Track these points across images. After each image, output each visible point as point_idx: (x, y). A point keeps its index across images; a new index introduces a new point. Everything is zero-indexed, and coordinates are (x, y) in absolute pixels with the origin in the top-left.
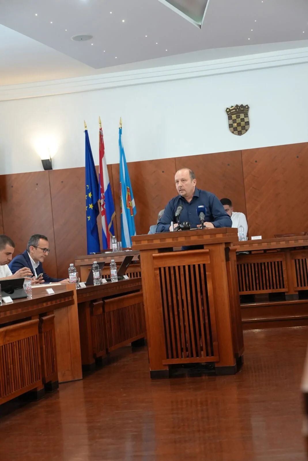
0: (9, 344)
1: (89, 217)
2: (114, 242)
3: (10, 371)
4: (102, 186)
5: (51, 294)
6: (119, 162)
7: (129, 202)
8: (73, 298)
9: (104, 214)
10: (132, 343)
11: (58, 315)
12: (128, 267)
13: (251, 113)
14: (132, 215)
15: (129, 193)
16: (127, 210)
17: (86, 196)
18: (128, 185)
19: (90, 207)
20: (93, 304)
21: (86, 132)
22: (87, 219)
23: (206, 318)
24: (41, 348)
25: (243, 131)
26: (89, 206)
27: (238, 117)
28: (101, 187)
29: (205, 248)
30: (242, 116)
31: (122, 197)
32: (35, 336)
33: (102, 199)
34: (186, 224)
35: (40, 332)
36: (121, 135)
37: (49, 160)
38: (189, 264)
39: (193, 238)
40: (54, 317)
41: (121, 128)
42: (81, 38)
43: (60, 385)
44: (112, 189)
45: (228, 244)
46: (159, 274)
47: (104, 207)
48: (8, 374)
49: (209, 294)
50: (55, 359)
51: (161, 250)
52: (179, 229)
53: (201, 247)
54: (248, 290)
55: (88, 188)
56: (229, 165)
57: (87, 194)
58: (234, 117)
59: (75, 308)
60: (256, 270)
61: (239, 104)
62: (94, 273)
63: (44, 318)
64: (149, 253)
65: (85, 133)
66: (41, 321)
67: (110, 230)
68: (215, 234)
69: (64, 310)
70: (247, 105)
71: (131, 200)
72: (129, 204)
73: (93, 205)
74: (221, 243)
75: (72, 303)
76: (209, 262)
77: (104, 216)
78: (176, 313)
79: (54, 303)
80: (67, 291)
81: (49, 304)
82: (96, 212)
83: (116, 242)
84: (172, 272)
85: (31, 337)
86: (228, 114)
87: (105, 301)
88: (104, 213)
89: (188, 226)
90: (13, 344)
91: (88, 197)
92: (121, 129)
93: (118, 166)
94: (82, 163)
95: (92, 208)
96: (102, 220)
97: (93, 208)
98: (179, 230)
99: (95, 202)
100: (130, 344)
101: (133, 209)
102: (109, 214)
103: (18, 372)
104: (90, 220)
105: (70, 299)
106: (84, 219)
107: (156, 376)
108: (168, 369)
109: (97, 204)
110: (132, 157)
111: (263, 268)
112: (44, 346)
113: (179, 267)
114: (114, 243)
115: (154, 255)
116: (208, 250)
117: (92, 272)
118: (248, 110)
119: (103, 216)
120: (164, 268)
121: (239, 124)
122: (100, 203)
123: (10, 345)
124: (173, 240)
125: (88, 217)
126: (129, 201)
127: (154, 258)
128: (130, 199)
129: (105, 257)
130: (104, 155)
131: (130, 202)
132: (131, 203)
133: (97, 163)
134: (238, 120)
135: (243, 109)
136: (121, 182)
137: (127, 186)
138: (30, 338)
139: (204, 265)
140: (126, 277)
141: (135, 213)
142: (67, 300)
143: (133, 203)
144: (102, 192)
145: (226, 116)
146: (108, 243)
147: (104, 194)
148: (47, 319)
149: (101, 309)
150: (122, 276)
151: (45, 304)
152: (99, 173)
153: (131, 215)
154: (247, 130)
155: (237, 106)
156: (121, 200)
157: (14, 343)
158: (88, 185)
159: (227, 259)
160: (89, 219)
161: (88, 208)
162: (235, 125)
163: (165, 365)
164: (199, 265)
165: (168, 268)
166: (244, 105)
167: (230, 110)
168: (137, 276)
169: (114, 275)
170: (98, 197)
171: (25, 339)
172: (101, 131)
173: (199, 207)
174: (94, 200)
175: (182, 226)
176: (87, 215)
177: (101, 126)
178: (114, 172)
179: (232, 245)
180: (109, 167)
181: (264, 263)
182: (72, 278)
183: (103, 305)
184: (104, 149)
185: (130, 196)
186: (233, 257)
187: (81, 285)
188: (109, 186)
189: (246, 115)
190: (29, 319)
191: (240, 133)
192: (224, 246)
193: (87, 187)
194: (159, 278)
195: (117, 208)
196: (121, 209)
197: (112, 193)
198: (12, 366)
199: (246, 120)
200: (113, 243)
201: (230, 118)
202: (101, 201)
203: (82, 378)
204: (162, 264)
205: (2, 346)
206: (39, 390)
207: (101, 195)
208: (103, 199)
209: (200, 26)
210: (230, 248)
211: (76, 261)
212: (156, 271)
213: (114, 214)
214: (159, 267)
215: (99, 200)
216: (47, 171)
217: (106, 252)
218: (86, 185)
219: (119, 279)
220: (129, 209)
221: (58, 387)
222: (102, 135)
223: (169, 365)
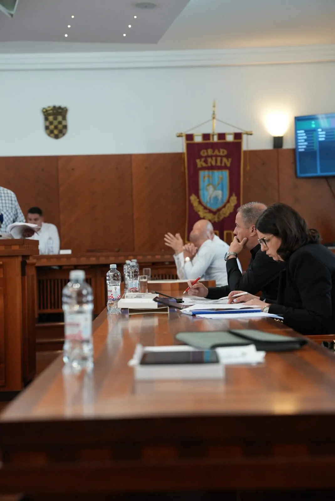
13: (69, 116)
25: (60, 135)
27: (55, 119)
45: (25, 257)
56: (43, 170)
58: (51, 118)
61: (58, 104)
68: (11, 245)
70: (66, 108)
74: (17, 256)
76: (2, 276)
86: (44, 115)
116: (1, 263)
118: (66, 113)
121: (56, 127)
134: (56, 123)
135: (61, 111)
145: (41, 117)
154: (64, 134)
155: (54, 107)
159: (23, 273)
162: (52, 127)
166: (62, 107)
167: (47, 111)
179: (31, 258)
186: (31, 272)
189: (64, 118)
191: (57, 137)
192: (20, 259)
199: (64, 123)
201: (46, 119)
209: (12, 15)
210: (28, 261)
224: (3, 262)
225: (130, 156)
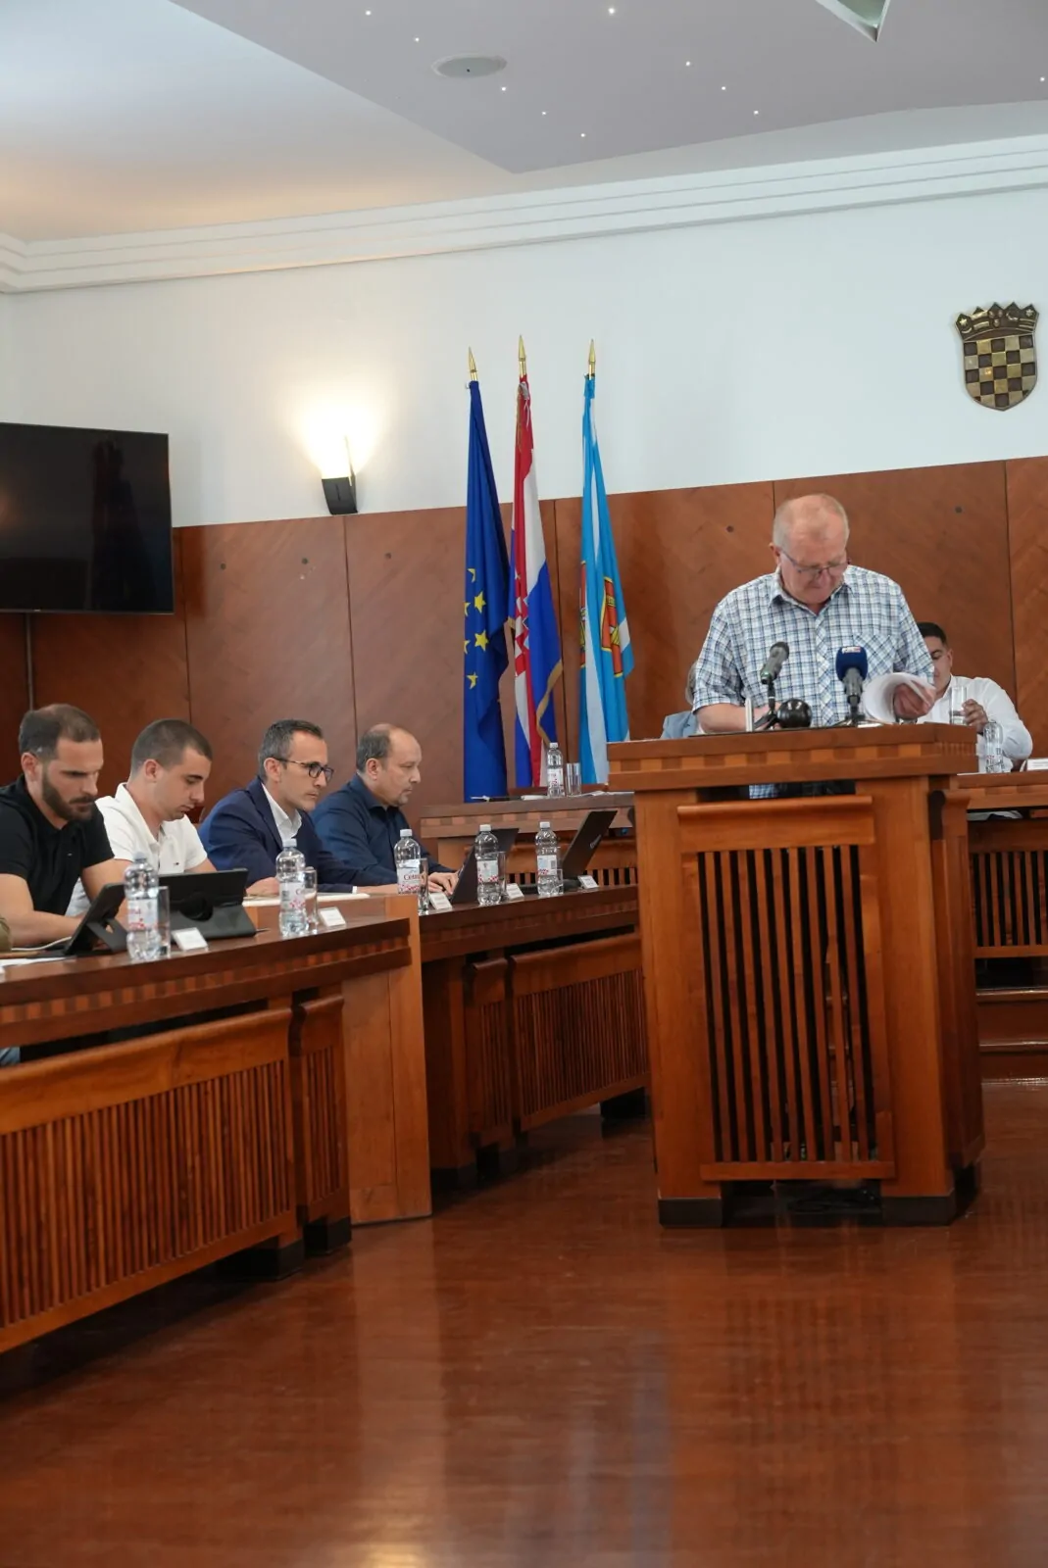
0: (190, 1087)
1: (473, 678)
2: (555, 762)
3: (190, 1176)
4: (518, 574)
5: (333, 927)
6: (579, 493)
7: (609, 630)
8: (405, 942)
9: (525, 669)
10: (605, 1106)
11: (354, 997)
12: (596, 847)
14: (619, 675)
15: (611, 598)
16: (600, 657)
17: (467, 604)
18: (609, 571)
19: (477, 644)
20: (474, 968)
21: (474, 387)
22: (467, 682)
23: (856, 1028)
24: (297, 1107)
25: (1014, 395)
26: (475, 640)
27: (997, 346)
28: (516, 576)
29: (859, 789)
30: (1012, 342)
31: (587, 612)
32: (278, 1065)
33: (519, 618)
34: (798, 707)
35: (294, 1051)
36: (595, 402)
37: (347, 478)
38: (802, 845)
39: (819, 757)
40: (339, 1005)
41: (593, 375)
42: (467, 68)
43: (355, 1233)
44: (553, 584)
45: (939, 780)
46: (697, 875)
47: (526, 643)
48: (182, 1186)
49: (867, 949)
50: (340, 1145)
51: (709, 794)
52: (772, 724)
53: (845, 787)
54: (1010, 941)
55: (474, 579)
56: (959, 510)
57: (470, 599)
59: (412, 978)
60: (1041, 873)
61: (1004, 302)
62: (480, 865)
63: (310, 1006)
64: (666, 803)
65: (469, 391)
66: (299, 1016)
67: (542, 724)
68: (896, 745)
69: (373, 984)
70: (1031, 307)
71: (618, 623)
72: (611, 635)
73: (487, 636)
74: (916, 777)
75: (402, 959)
76: (872, 840)
77: (523, 675)
78: (752, 1008)
79: (343, 957)
80: (389, 920)
81: (327, 960)
82: (495, 660)
83: (559, 763)
84: (743, 868)
85: (265, 1069)
86: (963, 336)
87: (513, 960)
90: (202, 1087)
91: (472, 609)
92: (593, 380)
93: (578, 505)
94: (456, 494)
95: (484, 648)
96: (517, 687)
97: (487, 645)
98: (772, 728)
99: (494, 627)
100: (596, 1108)
101: (621, 655)
102: (539, 665)
103: (216, 1180)
104: (475, 688)
105: (398, 947)
106: (454, 683)
107: (677, 1216)
108: (720, 1197)
109: (501, 632)
110: (625, 477)
112: (306, 1100)
113: (767, 854)
114: (555, 767)
115: (682, 809)
116: (868, 800)
117: (476, 861)
118: (1033, 324)
119: (519, 674)
120: (717, 855)
121: (1000, 372)
122: (513, 631)
123: (194, 1088)
124: (749, 761)
125: (470, 677)
126: (610, 625)
127: (685, 819)
128: (612, 620)
129: (521, 813)
130: (532, 467)
131: (612, 629)
132: (618, 632)
133: (505, 494)
134: (999, 358)
136: (584, 562)
137: (605, 574)
138: (259, 1069)
139: (854, 850)
140: (588, 883)
141: (629, 667)
142: (385, 951)
143: (623, 634)
144: (520, 595)
145: (951, 346)
146: (534, 764)
147: (525, 600)
148: (320, 1008)
149: (501, 986)
150: (576, 879)
151: (312, 960)
152: (513, 528)
153: (615, 673)
154: (1026, 393)
155: (995, 307)
156: (584, 621)
157: (206, 1083)
158: (473, 566)
159: (936, 831)
160: (473, 684)
161: (471, 646)
162: (987, 372)
163: (710, 1183)
164: (837, 852)
165: (728, 854)
166: (1021, 305)
167: (971, 322)
168: (627, 881)
169: (549, 874)
170: (506, 610)
171: (245, 1075)
172: (525, 387)
174: (491, 622)
175: (784, 715)
176: (468, 671)
177: (524, 367)
178: (563, 525)
179: (953, 784)
180: (548, 508)
182: (407, 877)
183: (509, 973)
184: (532, 447)
185: (612, 610)
186: (956, 827)
187: (435, 902)
188: (544, 573)
189: (1027, 341)
190: (260, 1005)
191: (1002, 403)
192: (924, 787)
193: (469, 575)
194: (696, 887)
195: (569, 650)
196: (582, 651)
197: (555, 596)
198: (197, 1158)
199: (1026, 356)
200: (551, 767)
201: (969, 349)
202: (514, 624)
203: (428, 1211)
204: (710, 840)
205: (167, 1093)
206: (285, 1243)
207: (515, 602)
208: (522, 619)
209: (875, 32)
210: (946, 794)
211: (423, 821)
212: (687, 865)
213: (558, 668)
214: (700, 850)
215: (510, 619)
216: (339, 517)
217: (527, 798)
218: (468, 566)
219: (566, 888)
220: (607, 652)
221: (348, 1238)
222: (527, 399)
223: (723, 1184)
224: (873, 799)
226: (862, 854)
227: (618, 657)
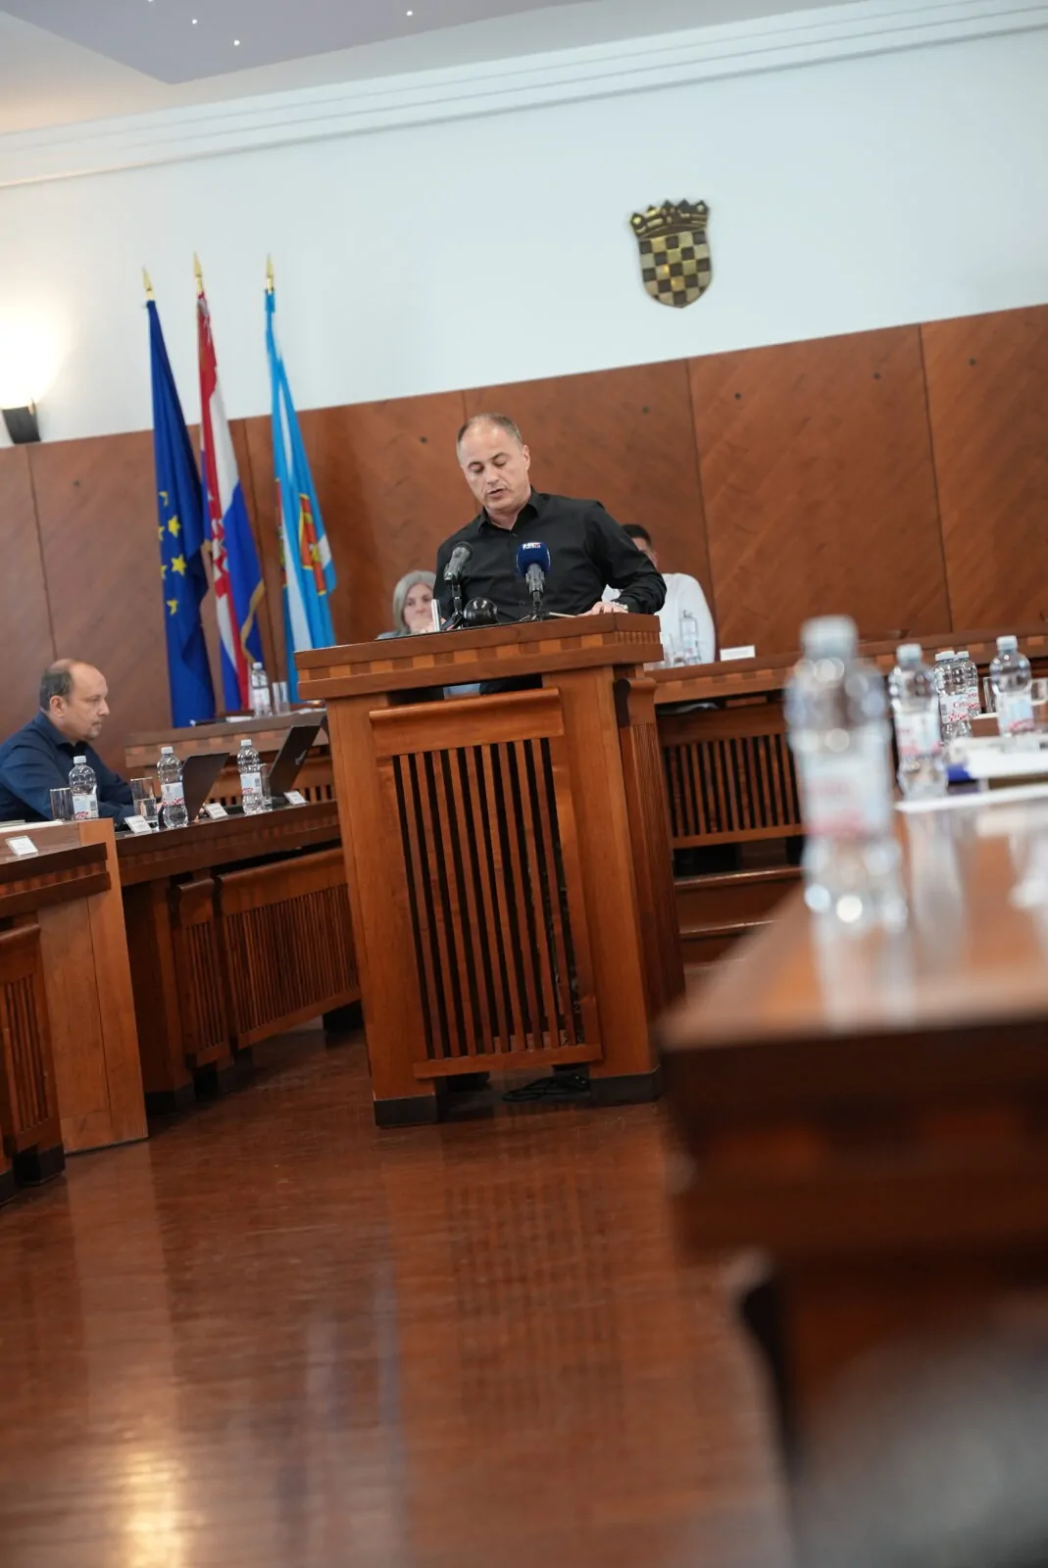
1: (173, 604)
4: (212, 495)
5: (22, 855)
6: (266, 410)
7: (308, 548)
8: (103, 867)
9: (225, 591)
10: (325, 1017)
11: (53, 927)
12: (302, 762)
13: (714, 229)
14: (322, 593)
15: (309, 517)
16: (302, 576)
17: (162, 529)
18: (304, 488)
19: (175, 569)
20: (179, 889)
21: (151, 306)
22: (168, 608)
23: (556, 917)
25: (692, 292)
26: (171, 565)
27: (672, 243)
28: (210, 497)
29: (546, 682)
31: (284, 531)
33: (216, 540)
34: (483, 606)
36: (274, 315)
37: (27, 409)
38: (495, 742)
39: (506, 653)
40: (38, 932)
41: (272, 289)
43: (68, 1162)
44: (249, 505)
45: (623, 669)
46: (394, 780)
47: (225, 565)
49: (563, 838)
50: (46, 1074)
51: (399, 697)
52: (459, 624)
53: (533, 681)
54: (715, 829)
55: (166, 503)
56: (646, 410)
57: (164, 522)
58: (658, 243)
59: (111, 906)
60: (741, 760)
61: (675, 199)
63: (5, 937)
64: (358, 708)
65: (146, 311)
67: (246, 646)
68: (578, 636)
69: (73, 912)
70: (702, 203)
71: (317, 539)
72: (311, 553)
73: (185, 560)
74: (600, 667)
75: (101, 884)
76: (561, 732)
77: (225, 598)
78: (455, 906)
79: (36, 884)
80: (84, 845)
81: (20, 889)
82: (195, 583)
83: (264, 682)
84: (438, 768)
86: (638, 235)
87: (220, 880)
88: (224, 586)
89: (489, 614)
91: (167, 534)
92: (273, 294)
93: (267, 424)
94: (141, 417)
95: (182, 572)
96: (219, 610)
97: (185, 569)
98: (459, 628)
99: (190, 551)
100: (318, 1022)
101: (324, 573)
102: (240, 587)
104: (176, 614)
105: (96, 873)
106: (156, 609)
107: (393, 1116)
108: (433, 1094)
109: (198, 555)
110: (314, 392)
111: (762, 752)
113: (461, 752)
114: (260, 687)
115: (373, 713)
116: (555, 692)
118: (705, 220)
119: (220, 596)
120: (412, 757)
121: (676, 270)
122: (211, 554)
124: (436, 661)
125: (170, 603)
126: (309, 542)
127: (377, 723)
128: (311, 537)
129: (225, 734)
130: (217, 386)
131: (312, 547)
132: (318, 550)
133: (192, 415)
134: (674, 255)
135: (688, 215)
136: (278, 480)
137: (300, 491)
139: (545, 742)
140: (296, 798)
141: (332, 584)
142: (83, 876)
143: (323, 550)
144: (215, 517)
145: (631, 244)
146: (242, 686)
147: (221, 522)
148: (15, 939)
149: (208, 908)
150: (284, 796)
151: (3, 890)
152: (203, 448)
153: (318, 590)
154: (702, 289)
155: (667, 205)
156: (282, 541)
158: (164, 489)
159: (623, 720)
160: (174, 610)
161: (169, 572)
162: (663, 271)
163: (422, 1081)
164: (527, 744)
165: (422, 755)
166: (692, 201)
167: (644, 221)
168: (328, 796)
170: (201, 533)
172: (203, 303)
173: (524, 546)
174: (189, 544)
175: (470, 615)
176: (168, 596)
177: (201, 284)
178: (255, 445)
179: (637, 673)
180: (237, 428)
181: (766, 739)
183: (216, 893)
184: (216, 365)
185: (311, 528)
186: (643, 714)
188: (238, 494)
189: (700, 238)
191: (680, 300)
192: (609, 677)
193: (161, 499)
194: (393, 791)
195: (272, 572)
196: (283, 571)
197: (251, 518)
199: (700, 253)
200: (255, 688)
201: (645, 247)
202: (211, 547)
203: (145, 1135)
204: (403, 743)
207: (211, 526)
208: (220, 539)
210: (632, 682)
211: (127, 751)
212: (382, 769)
213: (260, 590)
214: (394, 754)
215: (207, 542)
216: (23, 447)
217: (233, 719)
218: (159, 490)
219: (274, 805)
220: (308, 571)
221: (62, 1167)
222: (206, 316)
223: (436, 1080)
224: (560, 690)
225: (918, 328)
226: (552, 745)
227: (320, 575)
